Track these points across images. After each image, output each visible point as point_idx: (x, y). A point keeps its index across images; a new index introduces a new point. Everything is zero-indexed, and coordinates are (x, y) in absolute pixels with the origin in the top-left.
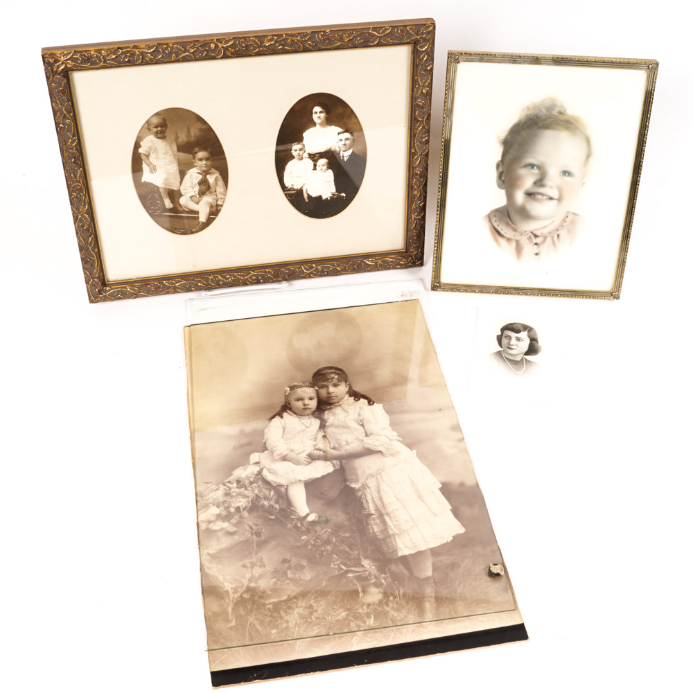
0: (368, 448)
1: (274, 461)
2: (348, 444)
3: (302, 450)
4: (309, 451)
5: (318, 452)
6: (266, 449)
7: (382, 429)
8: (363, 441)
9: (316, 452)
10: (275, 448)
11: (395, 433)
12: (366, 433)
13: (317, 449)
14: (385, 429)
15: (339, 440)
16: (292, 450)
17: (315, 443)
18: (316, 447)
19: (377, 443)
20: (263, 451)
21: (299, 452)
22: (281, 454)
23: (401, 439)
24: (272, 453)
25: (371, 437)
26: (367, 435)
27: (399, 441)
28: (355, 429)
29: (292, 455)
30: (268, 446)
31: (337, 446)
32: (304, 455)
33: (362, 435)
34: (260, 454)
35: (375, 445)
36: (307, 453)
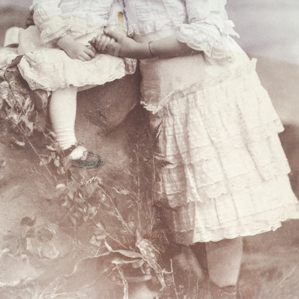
0: (185, 45)
1: (41, 46)
2: (155, 31)
3: (84, 33)
4: (95, 35)
5: (108, 39)
6: (33, 24)
7: (212, 12)
8: (179, 29)
9: (104, 38)
10: (45, 23)
11: (231, 24)
12: (187, 17)
13: (107, 35)
14: (217, 12)
15: (143, 22)
16: (69, 31)
17: (105, 22)
18: (107, 31)
19: (200, 38)
20: (28, 26)
21: (78, 35)
22: (52, 35)
23: (238, 36)
24: (40, 31)
25: (193, 25)
26: (187, 21)
27: (234, 37)
28: (171, 7)
29: (68, 39)
30: (35, 17)
31: (138, 33)
32: (86, 42)
33: (179, 21)
34: (21, 29)
35: (195, 41)
36: (90, 38)
